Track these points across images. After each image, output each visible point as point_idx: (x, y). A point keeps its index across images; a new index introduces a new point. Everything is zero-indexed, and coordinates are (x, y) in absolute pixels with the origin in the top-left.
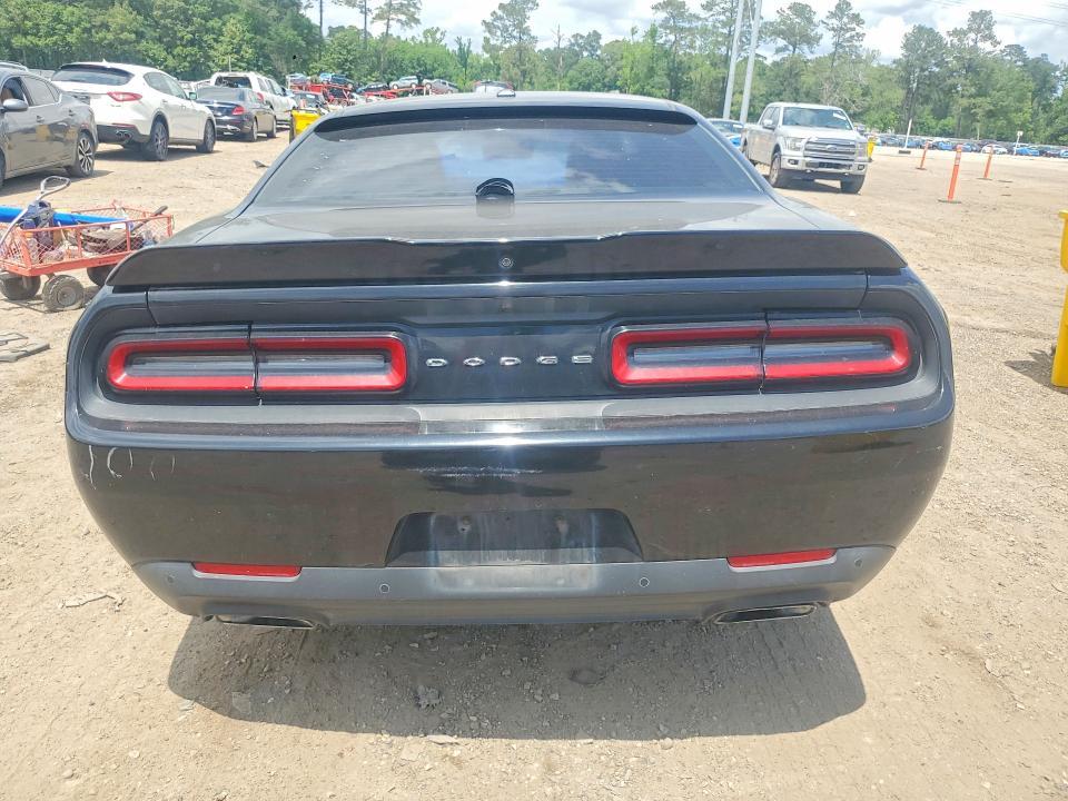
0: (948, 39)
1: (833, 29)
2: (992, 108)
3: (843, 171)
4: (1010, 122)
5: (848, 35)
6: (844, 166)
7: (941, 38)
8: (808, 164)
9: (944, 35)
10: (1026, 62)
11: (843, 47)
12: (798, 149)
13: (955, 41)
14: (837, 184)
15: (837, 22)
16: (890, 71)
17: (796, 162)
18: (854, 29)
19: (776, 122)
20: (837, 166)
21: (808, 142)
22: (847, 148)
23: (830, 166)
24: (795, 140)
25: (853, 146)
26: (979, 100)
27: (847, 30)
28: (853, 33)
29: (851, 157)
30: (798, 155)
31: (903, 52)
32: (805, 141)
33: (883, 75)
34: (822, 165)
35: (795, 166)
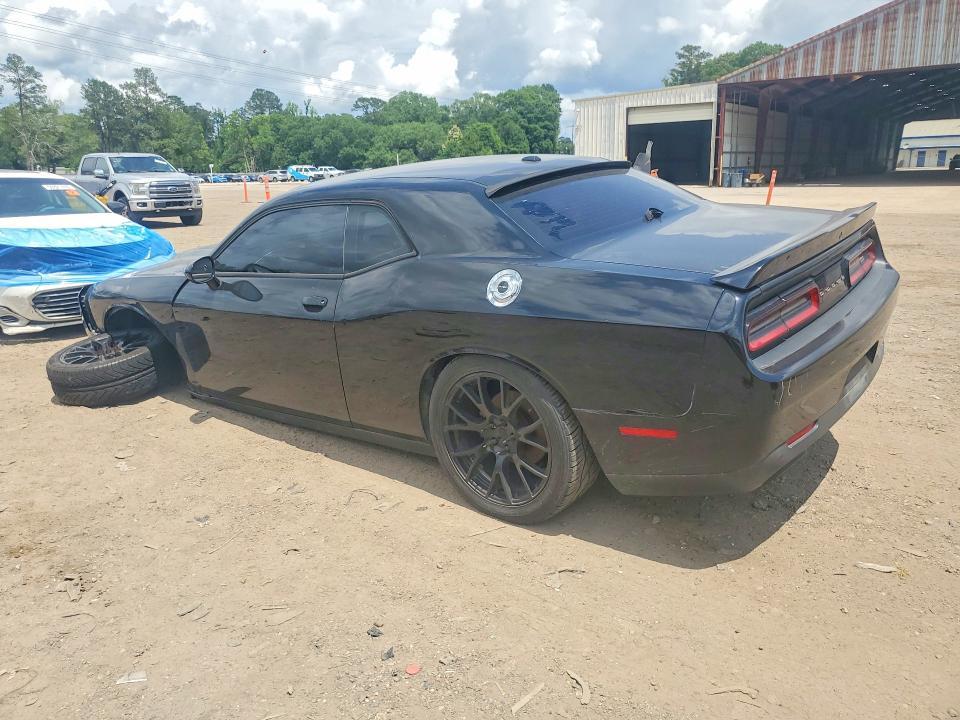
0: (123, 92)
1: (11, 81)
2: (178, 147)
3: (188, 207)
4: (195, 158)
5: (28, 86)
6: (186, 203)
7: (116, 91)
8: (156, 205)
9: (118, 88)
10: (186, 110)
11: (26, 98)
12: (143, 193)
13: (130, 93)
14: (177, 220)
15: (13, 75)
16: (80, 119)
17: (145, 205)
18: (31, 81)
19: (107, 171)
20: (181, 204)
21: (151, 186)
22: (184, 189)
23: (175, 204)
24: (137, 185)
25: (189, 185)
26: (166, 141)
27: (26, 82)
28: (34, 85)
29: (189, 195)
30: (144, 198)
31: (86, 101)
32: (148, 185)
33: (74, 123)
34: (168, 204)
35: (144, 209)
